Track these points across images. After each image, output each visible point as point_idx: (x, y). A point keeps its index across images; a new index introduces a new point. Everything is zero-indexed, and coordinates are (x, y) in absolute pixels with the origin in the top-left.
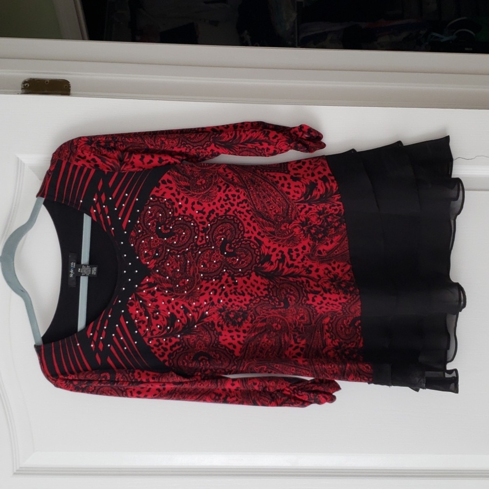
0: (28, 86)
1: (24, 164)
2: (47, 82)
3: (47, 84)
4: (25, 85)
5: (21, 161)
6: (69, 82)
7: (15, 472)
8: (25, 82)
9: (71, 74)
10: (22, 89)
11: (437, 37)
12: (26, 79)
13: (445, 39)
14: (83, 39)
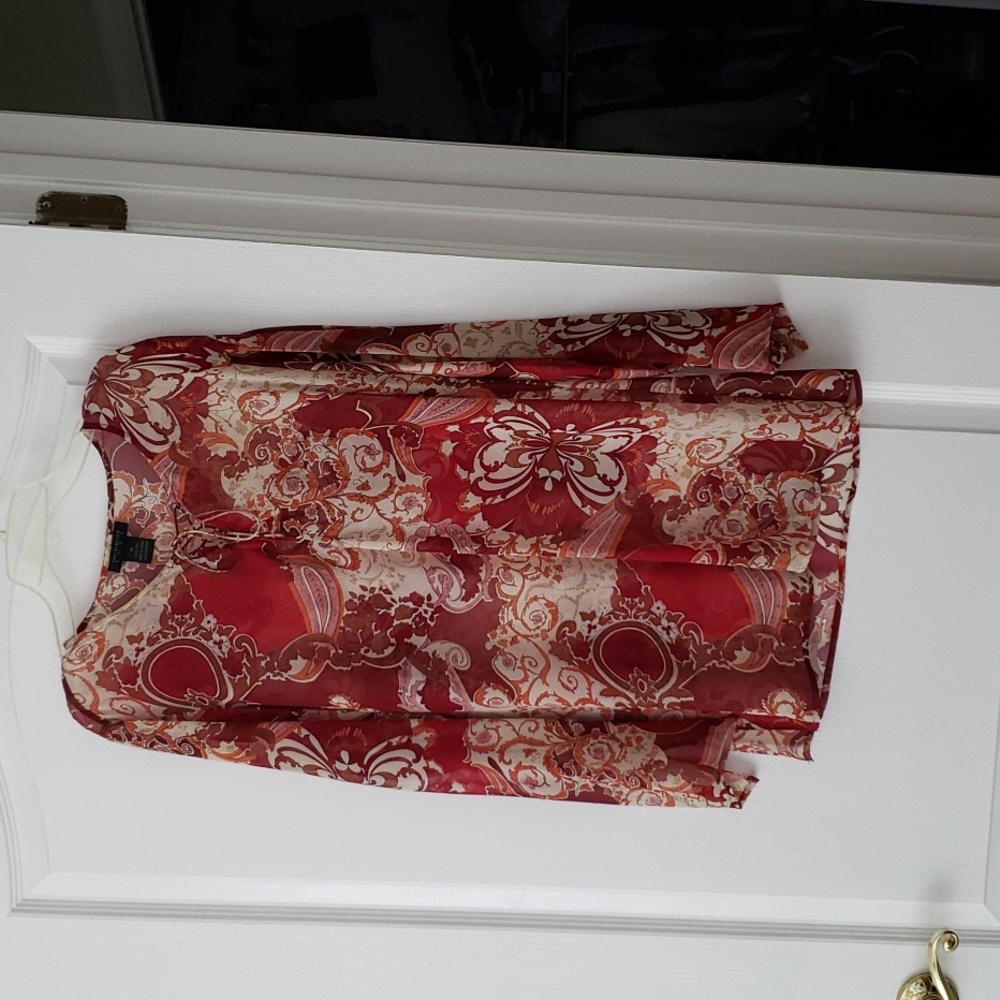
0: (49, 206)
1: (40, 353)
2: (84, 200)
3: (84, 203)
4: (44, 204)
5: (35, 348)
6: (123, 201)
7: (14, 906)
8: (43, 199)
9: (128, 187)
10: (38, 211)
12: (45, 191)
14: (156, 118)
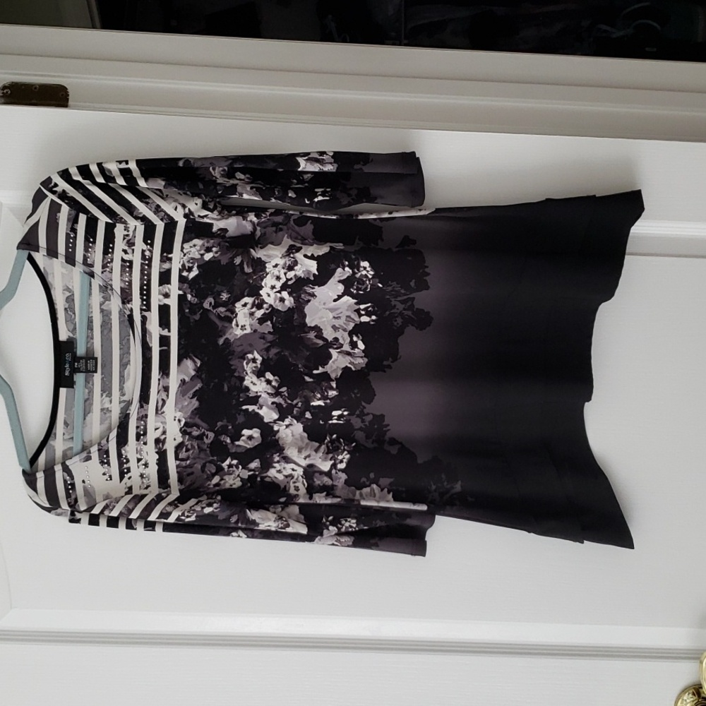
0: (9, 92)
2: (36, 88)
3: (36, 90)
4: (5, 91)
6: (67, 89)
8: (4, 88)
10: (0, 96)
11: (605, 31)
12: (5, 82)
13: (617, 34)
14: (94, 27)
